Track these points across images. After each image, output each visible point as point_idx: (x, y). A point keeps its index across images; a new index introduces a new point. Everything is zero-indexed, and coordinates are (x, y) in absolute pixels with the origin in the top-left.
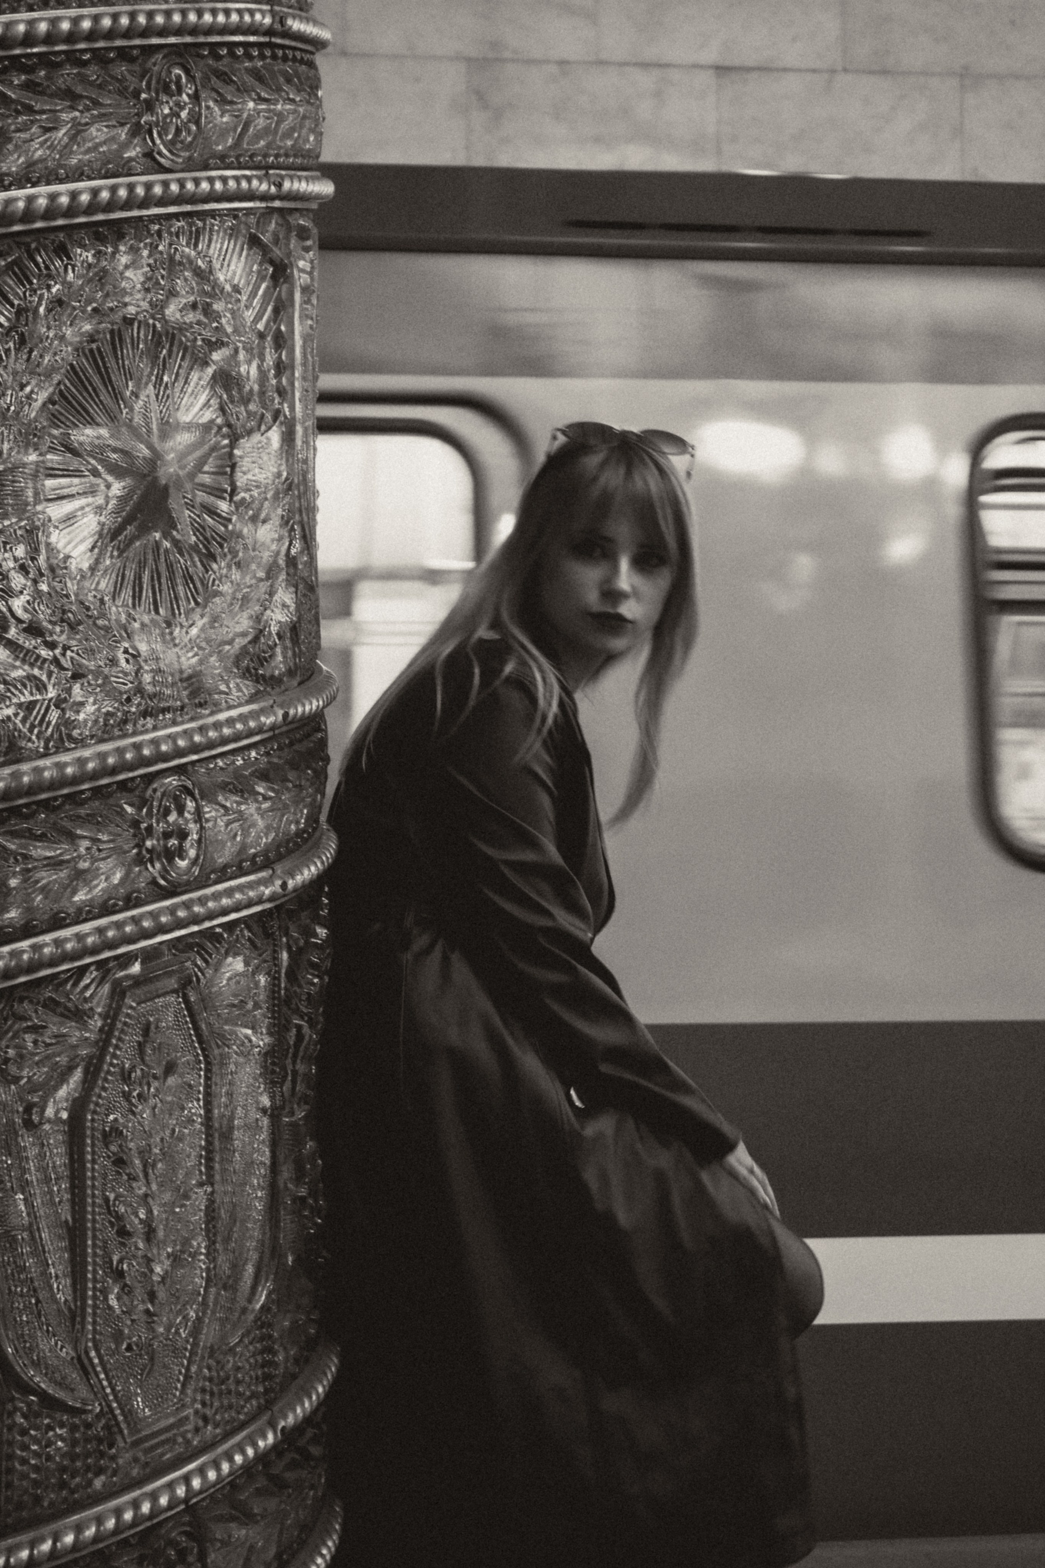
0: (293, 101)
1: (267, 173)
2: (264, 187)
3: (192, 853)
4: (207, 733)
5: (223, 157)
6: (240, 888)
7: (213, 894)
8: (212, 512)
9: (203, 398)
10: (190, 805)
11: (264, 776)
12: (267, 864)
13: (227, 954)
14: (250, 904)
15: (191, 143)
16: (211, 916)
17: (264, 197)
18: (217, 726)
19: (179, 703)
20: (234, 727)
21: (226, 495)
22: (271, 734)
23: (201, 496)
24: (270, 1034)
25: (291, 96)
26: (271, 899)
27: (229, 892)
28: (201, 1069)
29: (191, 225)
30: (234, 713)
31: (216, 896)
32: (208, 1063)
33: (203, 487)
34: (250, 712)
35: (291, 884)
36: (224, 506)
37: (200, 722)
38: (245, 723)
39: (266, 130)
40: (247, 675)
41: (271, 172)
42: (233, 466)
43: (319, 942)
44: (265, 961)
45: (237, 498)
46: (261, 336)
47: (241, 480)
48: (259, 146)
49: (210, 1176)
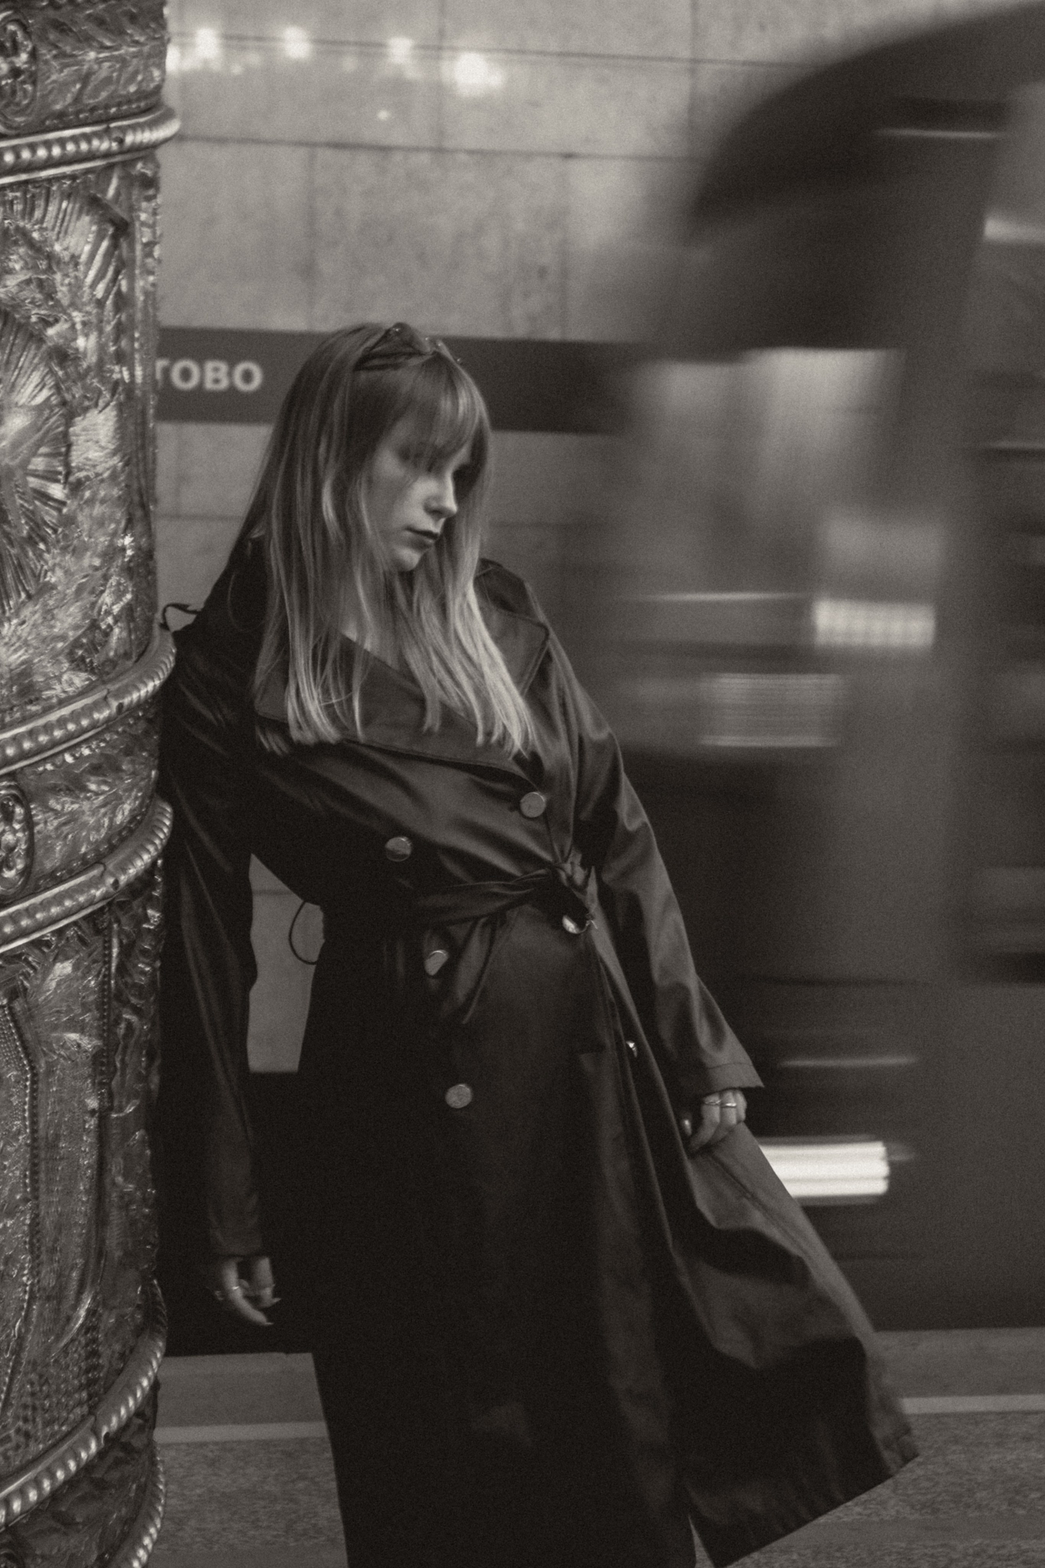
0: (137, 43)
1: (108, 128)
2: (105, 145)
3: (20, 865)
4: (37, 738)
5: (61, 115)
6: (68, 894)
7: (41, 903)
8: (45, 497)
9: (36, 378)
10: (19, 810)
11: (96, 770)
12: (99, 859)
13: (55, 960)
14: (82, 908)
15: (28, 106)
16: (40, 927)
17: (107, 155)
18: (48, 728)
19: (8, 706)
20: (66, 728)
21: (60, 477)
22: (105, 726)
23: (33, 482)
24: (100, 1037)
25: (137, 38)
26: (103, 898)
27: (58, 899)
28: (27, 1080)
29: (25, 193)
30: (65, 711)
31: (45, 906)
32: (34, 1075)
33: (35, 474)
34: (83, 708)
35: (123, 879)
36: (57, 491)
37: (30, 726)
38: (77, 723)
39: (108, 80)
40: (82, 666)
41: (113, 125)
42: (69, 446)
43: (152, 927)
44: (95, 961)
45: (72, 479)
46: (100, 304)
47: (76, 459)
48: (100, 98)
49: (35, 1190)
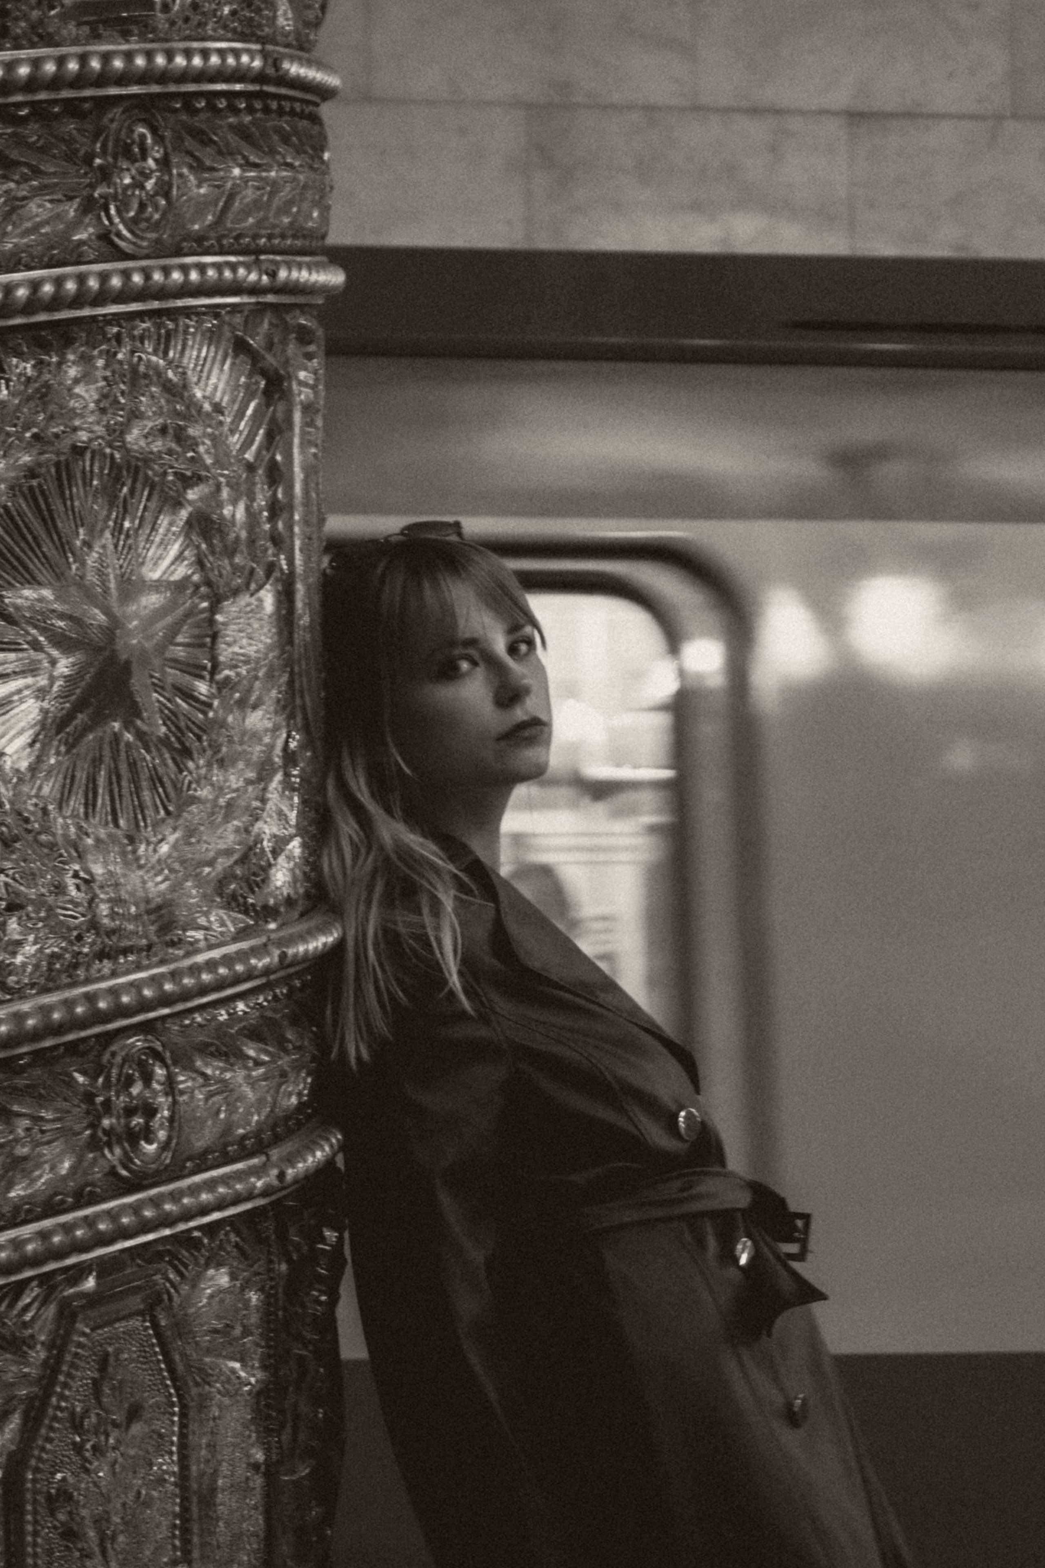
0: (290, 166)
1: (257, 259)
2: (253, 277)
3: (162, 1135)
4: (181, 980)
5: (200, 239)
6: (224, 1180)
7: (189, 1187)
8: (188, 695)
9: (174, 549)
10: (160, 1072)
11: (254, 1034)
12: (260, 1148)
13: (207, 1266)
14: (237, 1200)
15: (158, 222)
16: (187, 1215)
17: (254, 290)
18: (195, 970)
19: (144, 942)
20: (216, 973)
21: (205, 673)
22: (263, 980)
23: (173, 675)
24: (264, 1367)
25: (289, 160)
26: (265, 1193)
27: (210, 1185)
28: (174, 1414)
29: (159, 326)
30: (216, 954)
31: (194, 1191)
32: (184, 1407)
33: (175, 662)
34: (237, 953)
35: (290, 1172)
36: (202, 688)
37: (172, 967)
38: (230, 967)
39: (257, 204)
40: (233, 904)
41: (263, 257)
42: (215, 637)
43: (327, 1248)
44: (257, 1274)
45: (219, 677)
46: (251, 468)
47: (225, 653)
48: (247, 224)
49: (186, 1552)
